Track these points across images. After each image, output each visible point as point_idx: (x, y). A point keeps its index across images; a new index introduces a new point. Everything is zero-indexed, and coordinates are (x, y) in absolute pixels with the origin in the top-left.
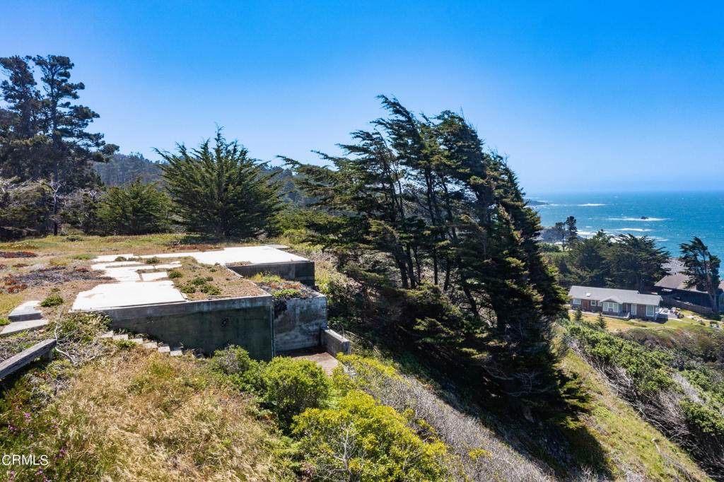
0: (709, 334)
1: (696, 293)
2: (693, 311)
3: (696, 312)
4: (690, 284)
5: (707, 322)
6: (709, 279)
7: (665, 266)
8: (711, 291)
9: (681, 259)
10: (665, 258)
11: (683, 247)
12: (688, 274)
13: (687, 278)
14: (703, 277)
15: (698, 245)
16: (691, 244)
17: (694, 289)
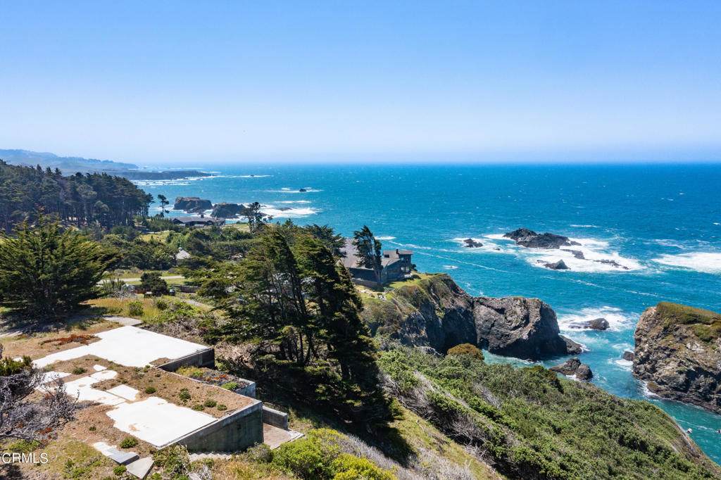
0: (379, 305)
1: (365, 270)
2: (365, 286)
3: (366, 286)
4: (361, 264)
5: (375, 293)
6: (374, 259)
7: (342, 250)
8: (376, 268)
9: (354, 244)
10: (342, 244)
11: (356, 234)
12: (360, 256)
13: (359, 259)
14: (370, 257)
15: (366, 232)
16: (361, 231)
17: (363, 267)
